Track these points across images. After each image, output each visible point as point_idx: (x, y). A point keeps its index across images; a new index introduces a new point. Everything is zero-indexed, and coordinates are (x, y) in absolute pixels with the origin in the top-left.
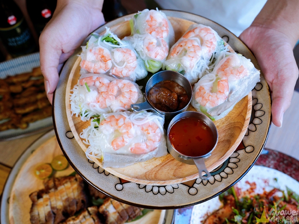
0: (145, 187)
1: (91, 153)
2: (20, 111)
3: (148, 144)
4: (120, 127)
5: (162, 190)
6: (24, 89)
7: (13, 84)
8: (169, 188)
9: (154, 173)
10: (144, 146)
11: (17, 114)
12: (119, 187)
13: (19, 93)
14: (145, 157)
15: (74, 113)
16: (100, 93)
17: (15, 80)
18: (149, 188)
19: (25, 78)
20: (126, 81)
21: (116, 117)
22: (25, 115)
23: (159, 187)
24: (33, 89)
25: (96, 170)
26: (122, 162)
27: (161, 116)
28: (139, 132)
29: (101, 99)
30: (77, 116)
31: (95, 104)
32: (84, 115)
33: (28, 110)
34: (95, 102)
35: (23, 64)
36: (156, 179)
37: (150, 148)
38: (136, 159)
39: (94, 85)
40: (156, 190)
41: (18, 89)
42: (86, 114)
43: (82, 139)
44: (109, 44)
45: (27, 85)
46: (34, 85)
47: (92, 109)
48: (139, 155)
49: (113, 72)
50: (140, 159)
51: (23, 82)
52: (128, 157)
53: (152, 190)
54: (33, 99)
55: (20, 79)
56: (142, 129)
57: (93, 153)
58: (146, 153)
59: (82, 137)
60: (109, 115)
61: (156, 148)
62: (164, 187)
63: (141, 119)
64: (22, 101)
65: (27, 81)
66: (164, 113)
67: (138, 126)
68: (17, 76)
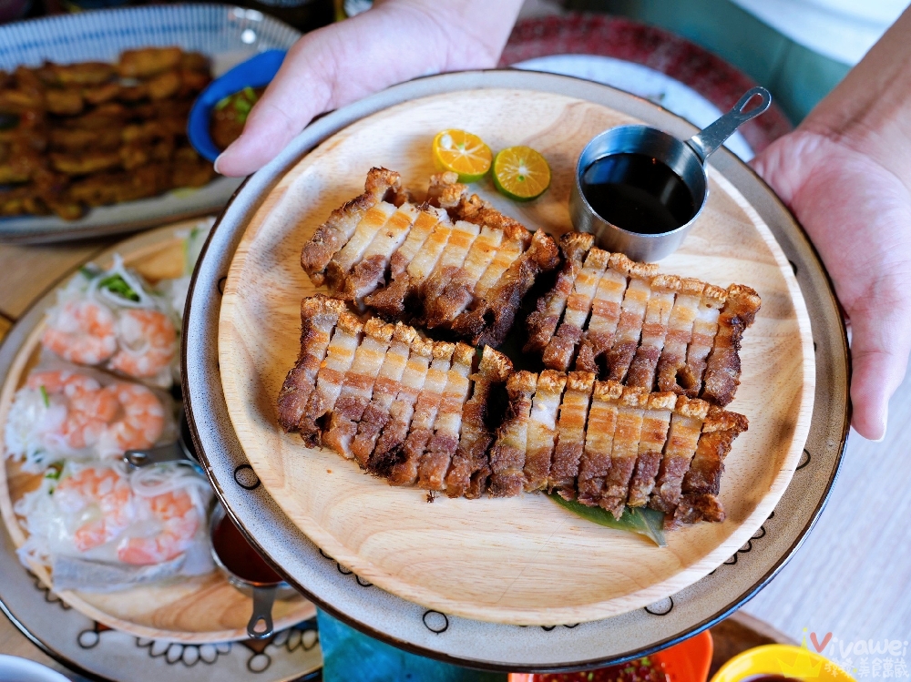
0: (151, 644)
1: (32, 553)
2: (66, 166)
3: (163, 542)
4: (101, 498)
5: (191, 654)
6: (89, 107)
7: (60, 87)
8: (208, 652)
9: (177, 611)
10: (150, 549)
11: (57, 173)
12: (89, 638)
13: (74, 116)
14: (150, 571)
15: (11, 451)
16: (71, 411)
17: (65, 77)
18: (158, 648)
19: (97, 77)
20: (138, 390)
21: (98, 474)
22: (79, 179)
23: (185, 646)
24: (114, 109)
25: (40, 596)
26: (97, 581)
28: (145, 512)
29: (72, 427)
30: (17, 458)
31: (57, 437)
32: (31, 459)
33: (89, 165)
34: (57, 432)
35: (98, 35)
36: (177, 626)
37: (165, 554)
38: (131, 576)
39: (62, 393)
40: (175, 652)
41: (69, 102)
42: (38, 457)
43: (19, 517)
45: (99, 96)
46: (117, 100)
47: (49, 447)
48: (138, 566)
49: (117, 363)
50: (138, 574)
51: (88, 86)
52: (110, 569)
53: (166, 653)
54: (109, 137)
55: (80, 77)
56: (154, 507)
57: (37, 554)
58: (153, 564)
59: (19, 510)
60: (83, 467)
61: (180, 554)
62: (198, 646)
63: (156, 483)
64: (75, 138)
65: (102, 85)
67: (146, 499)
68: (72, 67)
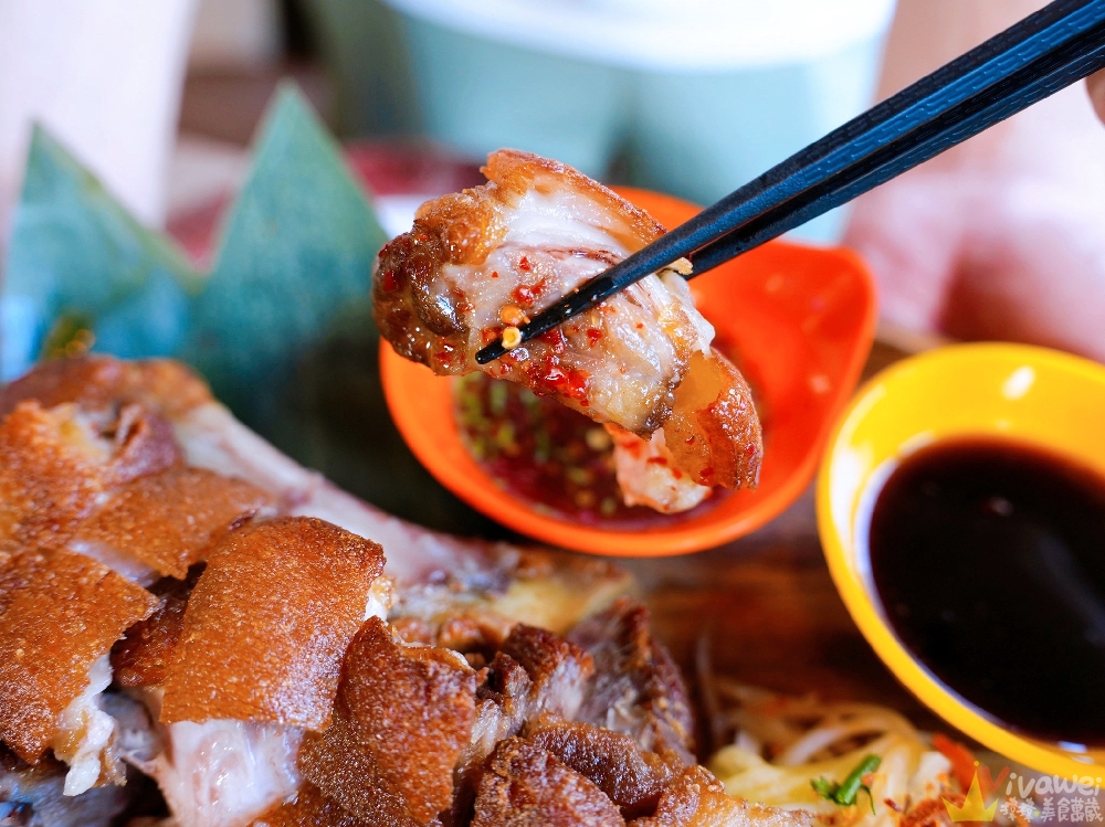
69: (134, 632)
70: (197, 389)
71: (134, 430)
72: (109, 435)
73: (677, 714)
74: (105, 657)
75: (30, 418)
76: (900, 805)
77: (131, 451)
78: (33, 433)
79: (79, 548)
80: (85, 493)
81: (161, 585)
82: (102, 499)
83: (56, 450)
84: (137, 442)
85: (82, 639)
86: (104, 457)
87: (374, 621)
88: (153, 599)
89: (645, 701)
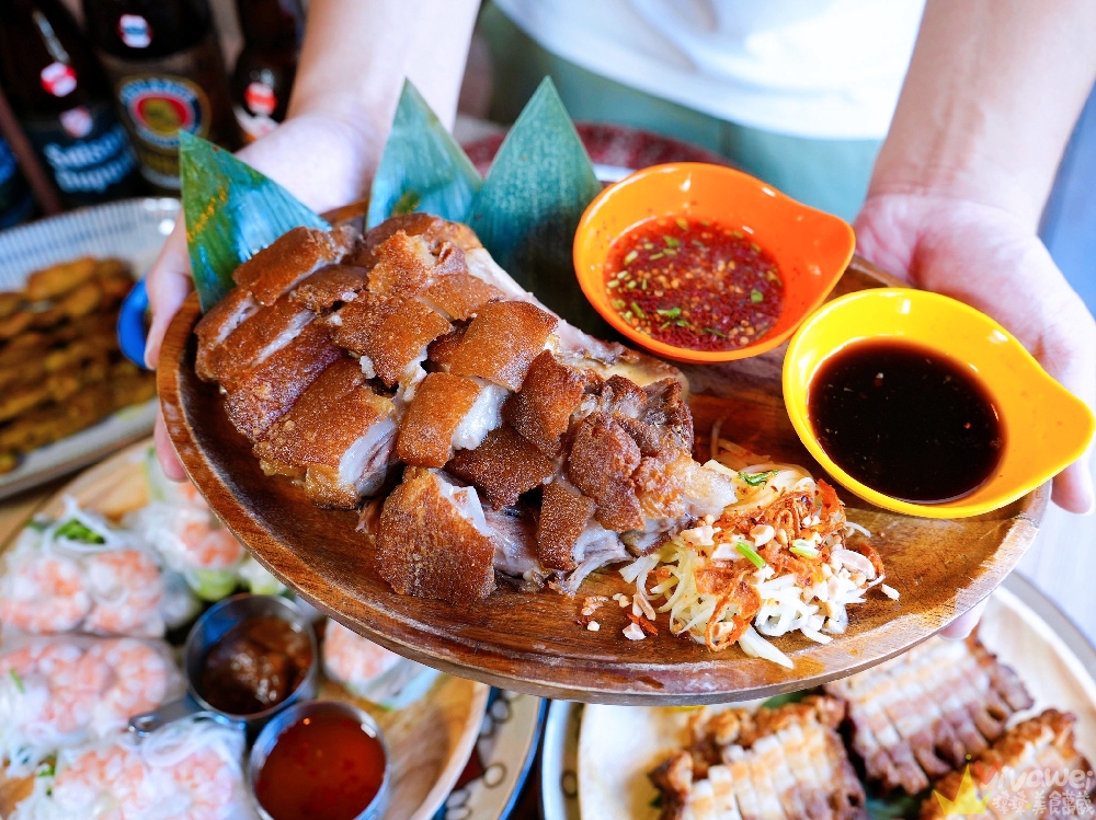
4: (112, 782)
16: (53, 691)
21: (101, 756)
24: (31, 339)
27: (233, 729)
28: (169, 786)
29: (58, 709)
32: (16, 761)
34: (41, 719)
39: (37, 671)
42: (23, 756)
44: (76, 547)
47: (34, 740)
49: (95, 621)
56: (177, 777)
60: (81, 753)
63: (172, 748)
66: (242, 718)
67: (165, 769)
69: (441, 338)
70: (475, 241)
71: (448, 253)
72: (435, 254)
73: (685, 437)
74: (425, 347)
75: (402, 238)
76: (780, 491)
77: (447, 261)
78: (403, 245)
79: (418, 300)
80: (425, 276)
81: (455, 323)
82: (430, 282)
83: (413, 255)
84: (449, 258)
85: (419, 337)
86: (433, 263)
87: (548, 352)
88: (451, 326)
89: (670, 423)
